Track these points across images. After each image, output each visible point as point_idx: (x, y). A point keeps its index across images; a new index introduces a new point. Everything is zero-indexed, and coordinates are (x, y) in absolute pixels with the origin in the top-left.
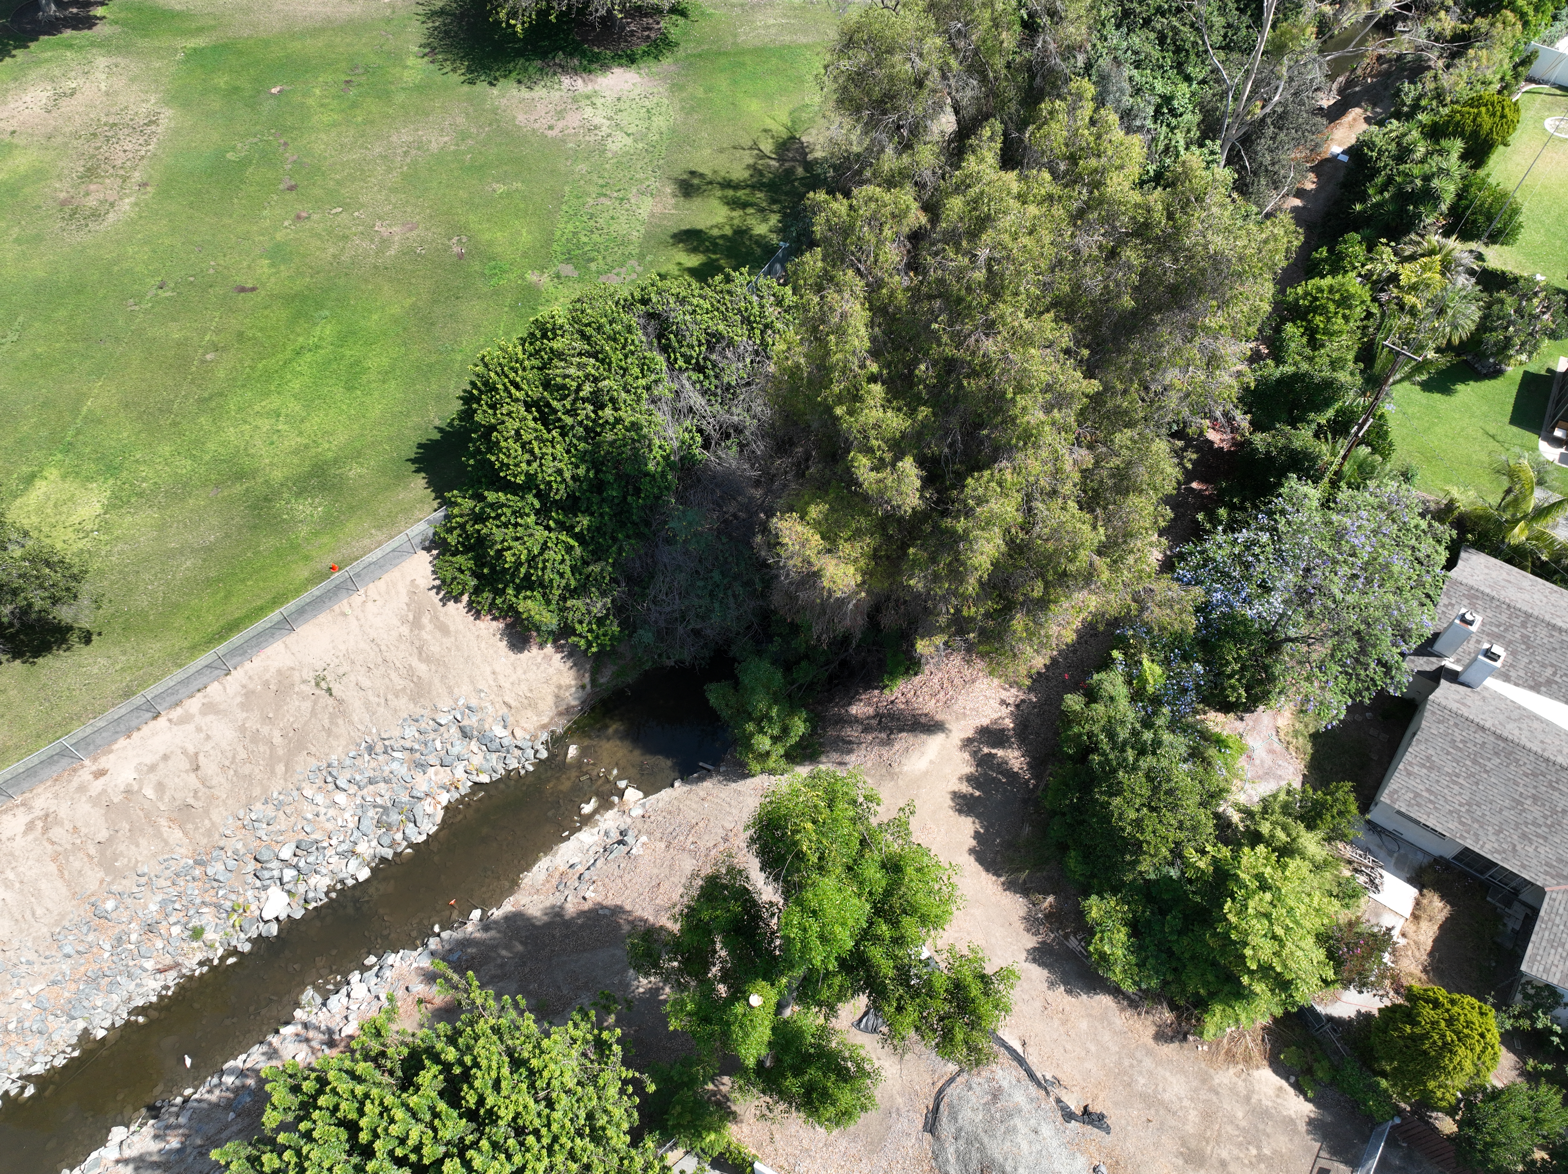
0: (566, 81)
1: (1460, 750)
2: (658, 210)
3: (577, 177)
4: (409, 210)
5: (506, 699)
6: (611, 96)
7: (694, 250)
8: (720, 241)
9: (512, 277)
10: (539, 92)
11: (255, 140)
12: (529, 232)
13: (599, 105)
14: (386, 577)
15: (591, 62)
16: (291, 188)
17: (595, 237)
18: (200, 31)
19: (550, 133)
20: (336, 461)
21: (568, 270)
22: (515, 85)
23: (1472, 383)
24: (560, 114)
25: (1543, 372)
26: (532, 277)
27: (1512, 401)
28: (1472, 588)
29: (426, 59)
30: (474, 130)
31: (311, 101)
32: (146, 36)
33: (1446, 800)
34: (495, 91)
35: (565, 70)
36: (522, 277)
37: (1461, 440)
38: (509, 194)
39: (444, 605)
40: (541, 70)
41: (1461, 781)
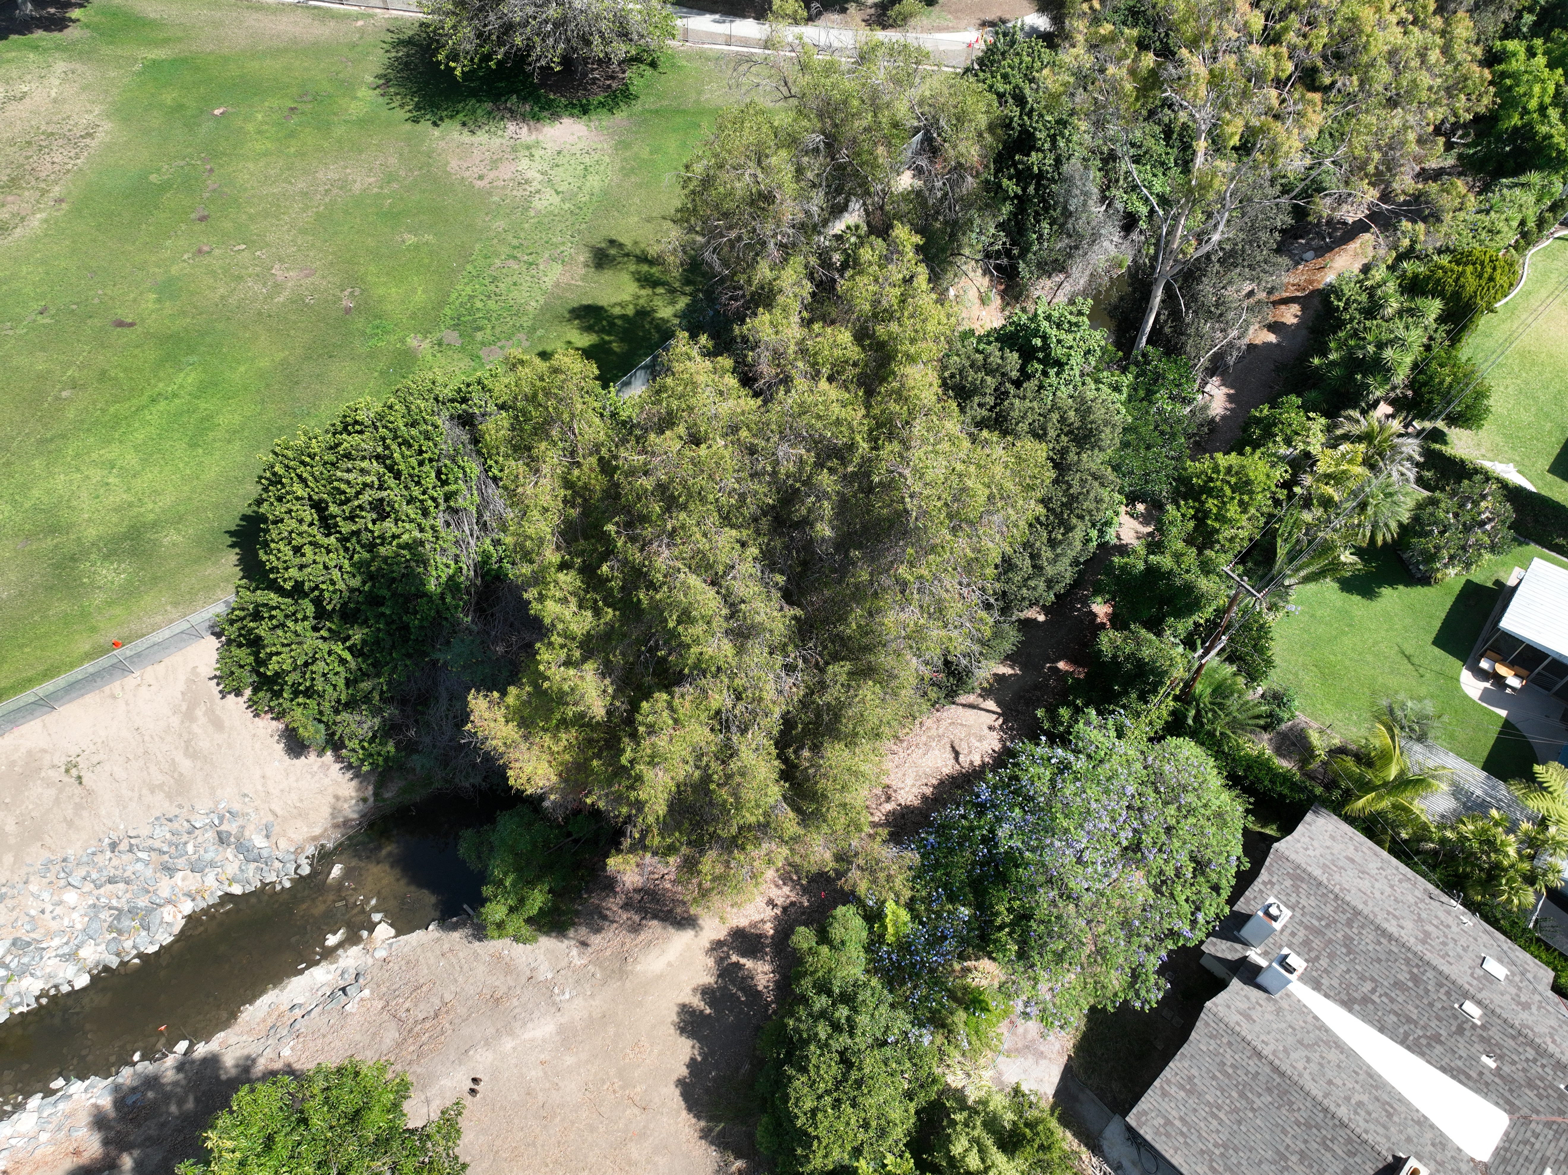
0: (511, 127)
1: (1228, 1076)
2: (564, 280)
3: (492, 234)
4: (312, 254)
5: (273, 807)
6: (552, 147)
7: (589, 329)
8: (619, 322)
9: (392, 338)
10: (481, 137)
11: (182, 163)
12: (424, 291)
13: (537, 157)
14: (167, 661)
15: (542, 109)
16: (202, 219)
17: (491, 304)
18: (166, 41)
19: (479, 184)
20: (154, 524)
21: (452, 337)
22: (459, 127)
23: (1401, 587)
24: (495, 164)
25: (1490, 584)
26: (412, 341)
27: (1443, 615)
28: (1298, 867)
29: (378, 91)
30: (402, 173)
31: (250, 127)
32: (111, 43)
33: (1200, 1136)
34: (436, 132)
35: (514, 115)
36: (402, 341)
37: (1370, 658)
38: (417, 247)
39: (223, 697)
40: (489, 113)
41: (1221, 1115)
